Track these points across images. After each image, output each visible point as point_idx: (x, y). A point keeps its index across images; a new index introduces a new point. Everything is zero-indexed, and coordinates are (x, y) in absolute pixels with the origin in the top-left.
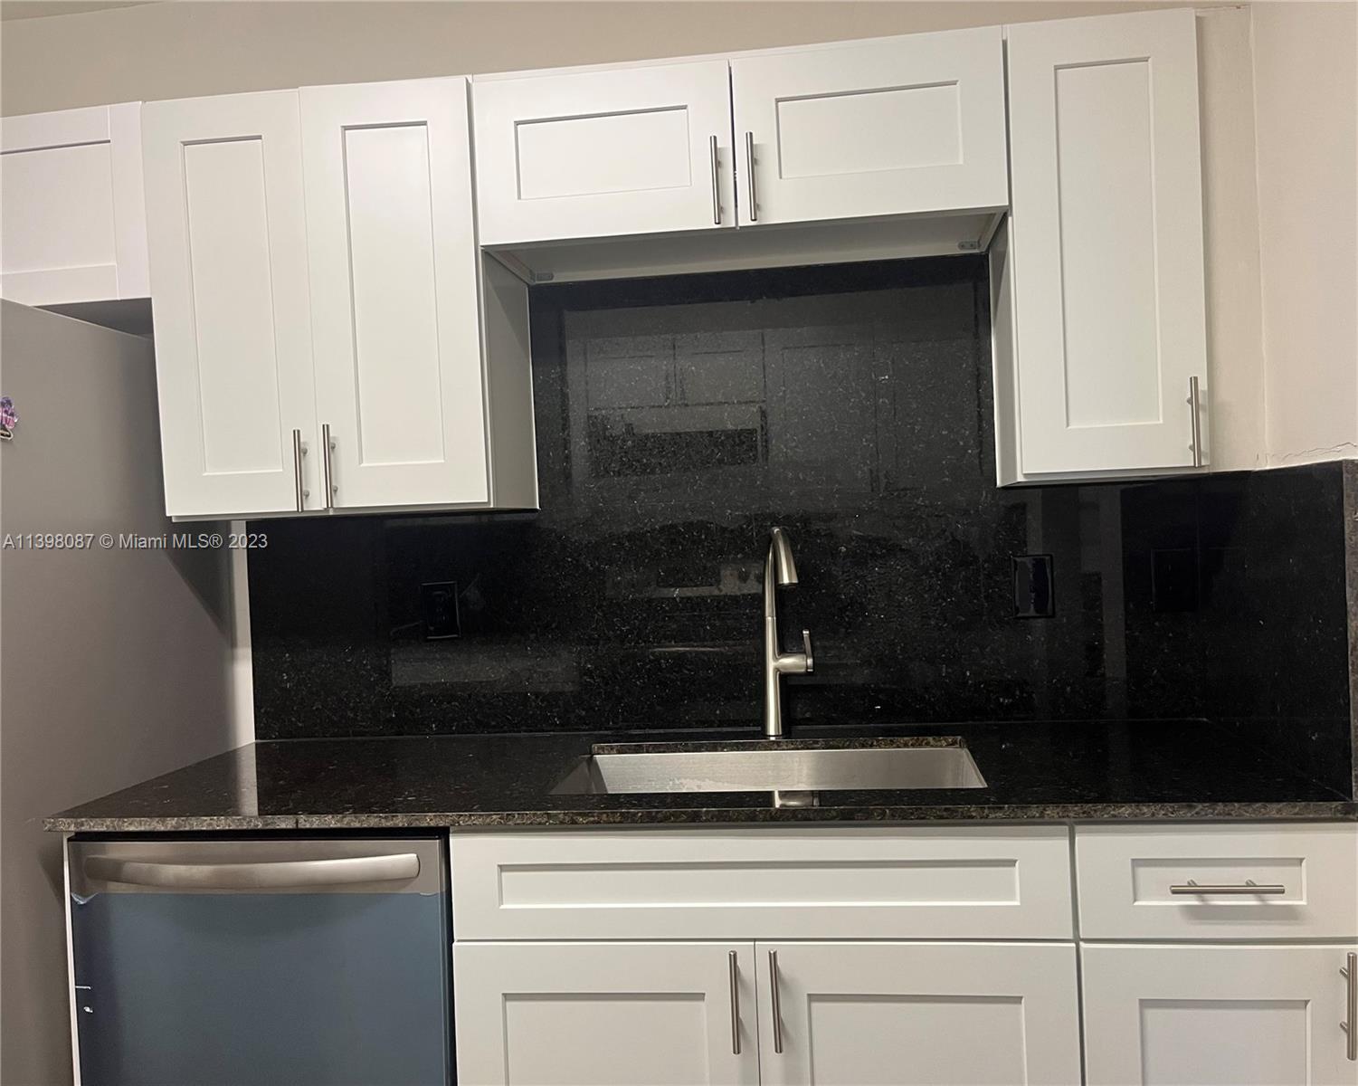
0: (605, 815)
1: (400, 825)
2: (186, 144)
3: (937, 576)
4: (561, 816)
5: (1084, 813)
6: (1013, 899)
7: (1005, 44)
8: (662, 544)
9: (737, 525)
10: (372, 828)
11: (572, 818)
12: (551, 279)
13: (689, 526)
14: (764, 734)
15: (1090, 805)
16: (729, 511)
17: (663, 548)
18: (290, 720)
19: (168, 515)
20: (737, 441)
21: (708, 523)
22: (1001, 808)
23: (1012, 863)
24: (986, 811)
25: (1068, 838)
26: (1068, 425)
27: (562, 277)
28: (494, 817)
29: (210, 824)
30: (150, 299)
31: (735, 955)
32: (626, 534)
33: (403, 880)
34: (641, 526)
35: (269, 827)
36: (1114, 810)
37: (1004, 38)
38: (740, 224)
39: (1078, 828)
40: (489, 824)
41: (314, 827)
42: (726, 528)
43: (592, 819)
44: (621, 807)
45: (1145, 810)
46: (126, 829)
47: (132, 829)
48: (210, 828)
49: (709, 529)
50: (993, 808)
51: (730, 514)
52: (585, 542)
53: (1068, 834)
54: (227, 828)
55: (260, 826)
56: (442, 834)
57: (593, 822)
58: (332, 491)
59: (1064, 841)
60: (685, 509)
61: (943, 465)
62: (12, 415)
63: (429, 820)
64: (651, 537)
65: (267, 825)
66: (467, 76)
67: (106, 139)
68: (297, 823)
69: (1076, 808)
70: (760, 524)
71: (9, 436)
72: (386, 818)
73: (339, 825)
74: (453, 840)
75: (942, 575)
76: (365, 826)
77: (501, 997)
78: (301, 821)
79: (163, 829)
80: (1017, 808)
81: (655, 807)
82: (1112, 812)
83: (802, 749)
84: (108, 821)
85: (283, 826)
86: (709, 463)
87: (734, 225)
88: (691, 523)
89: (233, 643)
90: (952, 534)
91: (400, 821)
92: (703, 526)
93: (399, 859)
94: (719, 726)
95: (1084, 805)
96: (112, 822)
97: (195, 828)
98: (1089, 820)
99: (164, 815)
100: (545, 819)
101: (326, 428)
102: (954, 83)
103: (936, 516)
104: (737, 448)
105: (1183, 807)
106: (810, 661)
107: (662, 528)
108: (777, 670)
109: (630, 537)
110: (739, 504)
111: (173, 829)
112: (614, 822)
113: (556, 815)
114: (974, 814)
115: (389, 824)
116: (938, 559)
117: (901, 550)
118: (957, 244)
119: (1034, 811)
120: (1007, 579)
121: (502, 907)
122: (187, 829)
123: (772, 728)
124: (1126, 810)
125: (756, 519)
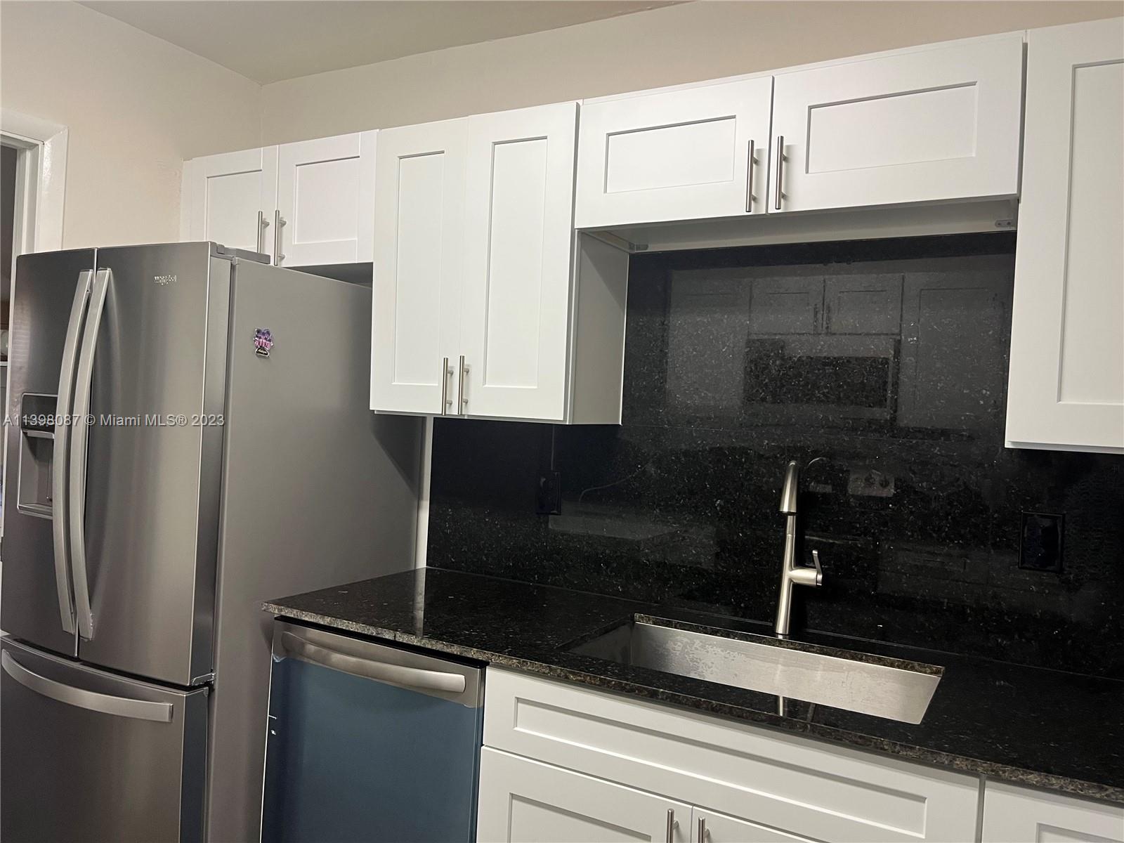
0: (589, 678)
1: (455, 653)
2: (401, 158)
3: (947, 519)
4: (559, 671)
5: (992, 771)
6: (921, 833)
7: (1025, 46)
8: (710, 463)
9: (772, 453)
10: (438, 651)
11: (566, 675)
12: (646, 249)
13: (733, 450)
14: (773, 632)
15: (1000, 765)
16: (766, 442)
17: (710, 465)
18: (448, 556)
19: (371, 409)
20: (779, 384)
21: (748, 449)
22: (911, 748)
23: (922, 799)
24: (898, 748)
25: (978, 789)
26: (1059, 400)
27: (654, 247)
28: (514, 661)
29: (347, 626)
30: (372, 263)
31: (672, 814)
32: (683, 451)
33: (453, 693)
34: (695, 446)
35: (379, 636)
36: (1022, 775)
37: (1024, 42)
38: (769, 212)
39: (988, 783)
40: (511, 665)
41: (404, 642)
42: (763, 456)
43: (580, 678)
44: (601, 675)
45: (1054, 781)
46: (304, 619)
47: (306, 619)
48: (347, 629)
49: (748, 454)
50: (905, 747)
51: (767, 444)
52: (651, 454)
53: (978, 786)
54: (356, 631)
55: (374, 634)
56: (482, 665)
57: (580, 681)
58: (463, 402)
59: (972, 792)
60: (730, 436)
61: (962, 420)
62: (270, 340)
63: (473, 653)
64: (702, 455)
65: (379, 634)
66: (577, 101)
67: (357, 155)
68: (395, 636)
69: (984, 765)
70: (791, 455)
71: (267, 354)
72: (447, 646)
73: (419, 644)
74: (489, 672)
75: (952, 519)
76: (434, 648)
77: (508, 796)
78: (397, 636)
79: (322, 623)
80: (928, 751)
81: (627, 680)
82: (1021, 777)
83: (800, 650)
84: (295, 611)
85: (387, 637)
86: (753, 400)
87: (764, 213)
88: (734, 448)
89: (419, 497)
90: (965, 483)
91: (455, 650)
92: (744, 451)
93: (453, 678)
94: (742, 617)
95: (993, 764)
96: (297, 612)
97: (339, 627)
98: (997, 778)
99: (324, 614)
100: (547, 671)
101: (462, 358)
102: (974, 84)
103: (951, 465)
104: (778, 390)
105: (1094, 787)
106: (820, 577)
107: (711, 449)
108: (791, 580)
109: (686, 454)
110: (776, 437)
111: (328, 625)
112: (595, 684)
113: (556, 670)
114: (886, 747)
115: (448, 651)
116: (949, 504)
117: (916, 492)
118: (994, 222)
119: (944, 758)
120: (1016, 531)
121: (516, 729)
122: (335, 626)
123: (781, 626)
124: (1033, 778)
125: (788, 450)
